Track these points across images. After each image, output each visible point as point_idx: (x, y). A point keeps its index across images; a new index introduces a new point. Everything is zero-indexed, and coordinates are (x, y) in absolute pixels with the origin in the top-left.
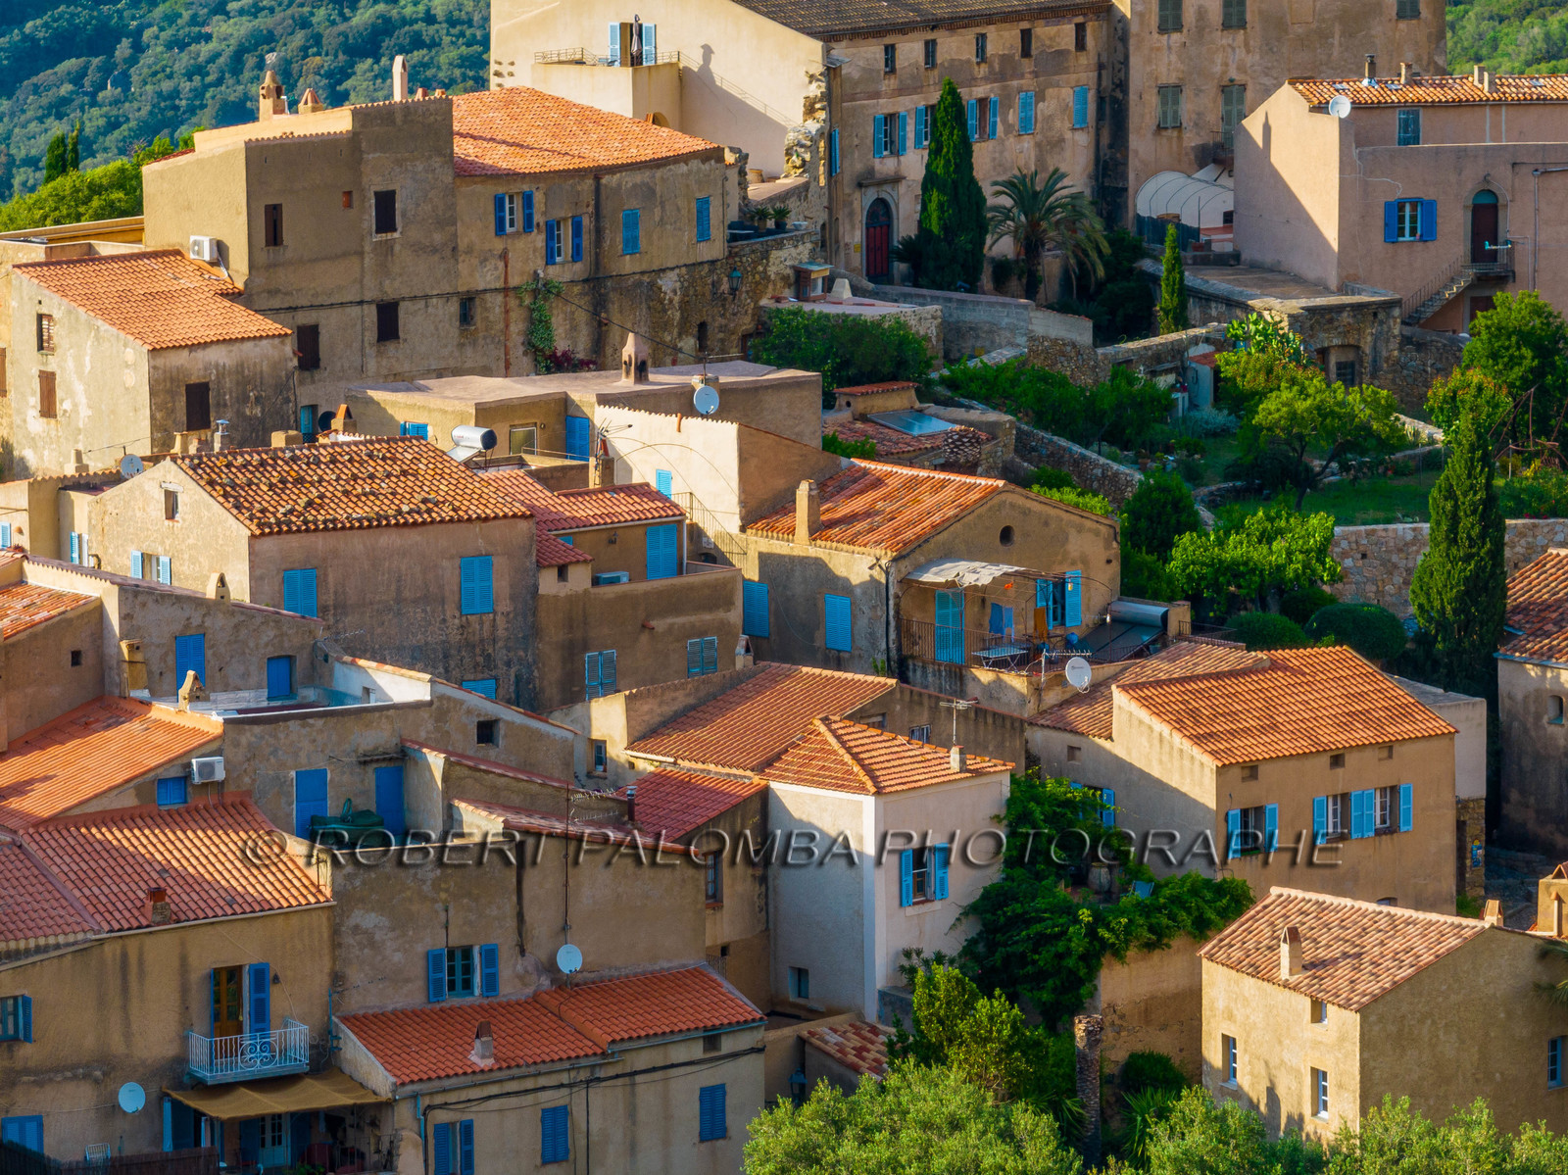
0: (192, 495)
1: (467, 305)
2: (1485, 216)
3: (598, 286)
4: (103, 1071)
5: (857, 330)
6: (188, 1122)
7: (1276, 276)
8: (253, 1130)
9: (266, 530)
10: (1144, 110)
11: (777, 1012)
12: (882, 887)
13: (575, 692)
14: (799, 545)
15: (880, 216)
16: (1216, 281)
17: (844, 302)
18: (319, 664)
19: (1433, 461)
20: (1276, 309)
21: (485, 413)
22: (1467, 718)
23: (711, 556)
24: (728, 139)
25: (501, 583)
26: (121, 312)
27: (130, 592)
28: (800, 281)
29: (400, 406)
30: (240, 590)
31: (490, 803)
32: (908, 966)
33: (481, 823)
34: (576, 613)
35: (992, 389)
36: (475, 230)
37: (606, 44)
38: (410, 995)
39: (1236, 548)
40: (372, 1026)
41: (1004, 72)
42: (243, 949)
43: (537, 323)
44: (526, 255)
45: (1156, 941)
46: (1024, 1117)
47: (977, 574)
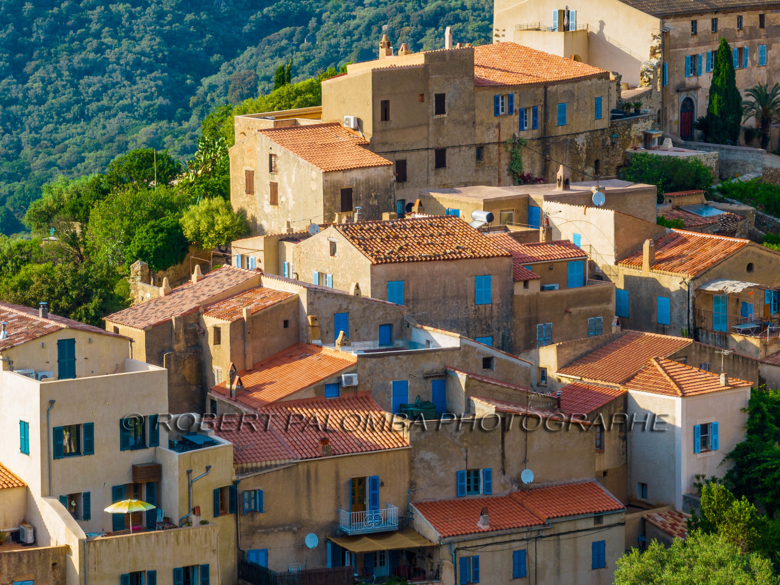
0: (343, 244)
1: (480, 150)
3: (545, 141)
4: (298, 527)
5: (676, 164)
6: (339, 554)
8: (370, 557)
9: (379, 261)
11: (631, 505)
12: (685, 445)
13: (532, 344)
14: (645, 271)
15: (688, 106)
17: (669, 150)
18: (405, 327)
21: (488, 204)
23: (600, 277)
24: (611, 68)
25: (495, 289)
26: (310, 153)
27: (313, 292)
28: (647, 139)
29: (446, 200)
30: (366, 291)
31: (488, 399)
32: (698, 483)
33: (484, 409)
34: (533, 304)
35: (743, 194)
36: (484, 113)
37: (551, 21)
38: (448, 493)
40: (430, 508)
41: (751, 35)
42: (366, 469)
43: (515, 160)
44: (510, 126)
46: (756, 560)
47: (735, 287)
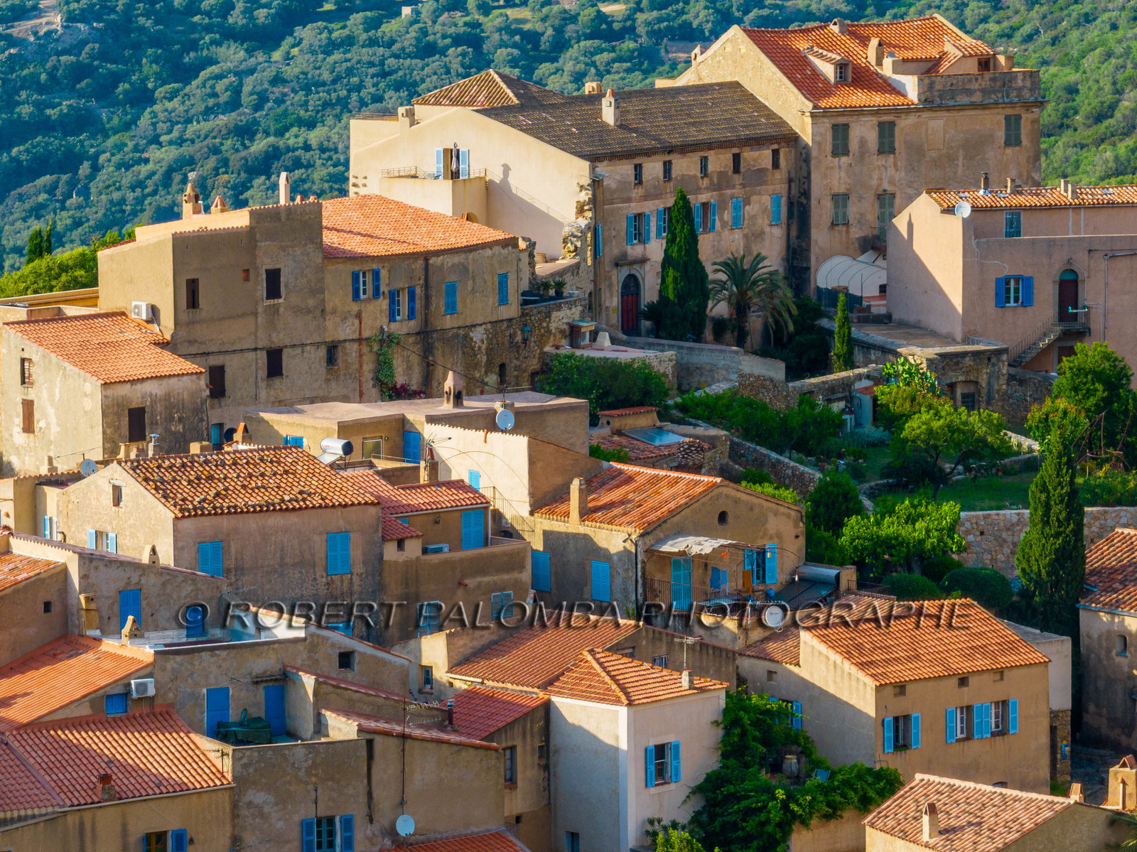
0: (132, 488)
1: (332, 351)
2: (1069, 288)
3: (426, 337)
5: (615, 370)
7: (918, 331)
9: (186, 513)
10: (821, 212)
12: (633, 775)
13: (412, 629)
14: (572, 525)
15: (631, 287)
16: (875, 335)
17: (606, 349)
19: (1032, 465)
20: (918, 355)
21: (344, 429)
22: (1057, 651)
23: (508, 533)
24: (521, 231)
25: (356, 552)
26: (82, 357)
27: (87, 559)
28: (573, 333)
29: (283, 424)
30: (167, 557)
31: (347, 711)
32: (651, 831)
33: (342, 728)
34: (411, 573)
35: (712, 412)
36: (338, 297)
37: (434, 164)
39: (890, 527)
41: (720, 184)
42: (168, 819)
43: (383, 364)
44: (375, 315)
45: (832, 813)
47: (701, 545)
